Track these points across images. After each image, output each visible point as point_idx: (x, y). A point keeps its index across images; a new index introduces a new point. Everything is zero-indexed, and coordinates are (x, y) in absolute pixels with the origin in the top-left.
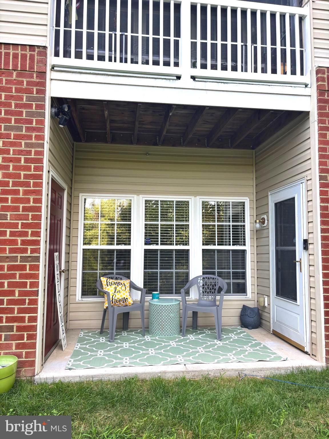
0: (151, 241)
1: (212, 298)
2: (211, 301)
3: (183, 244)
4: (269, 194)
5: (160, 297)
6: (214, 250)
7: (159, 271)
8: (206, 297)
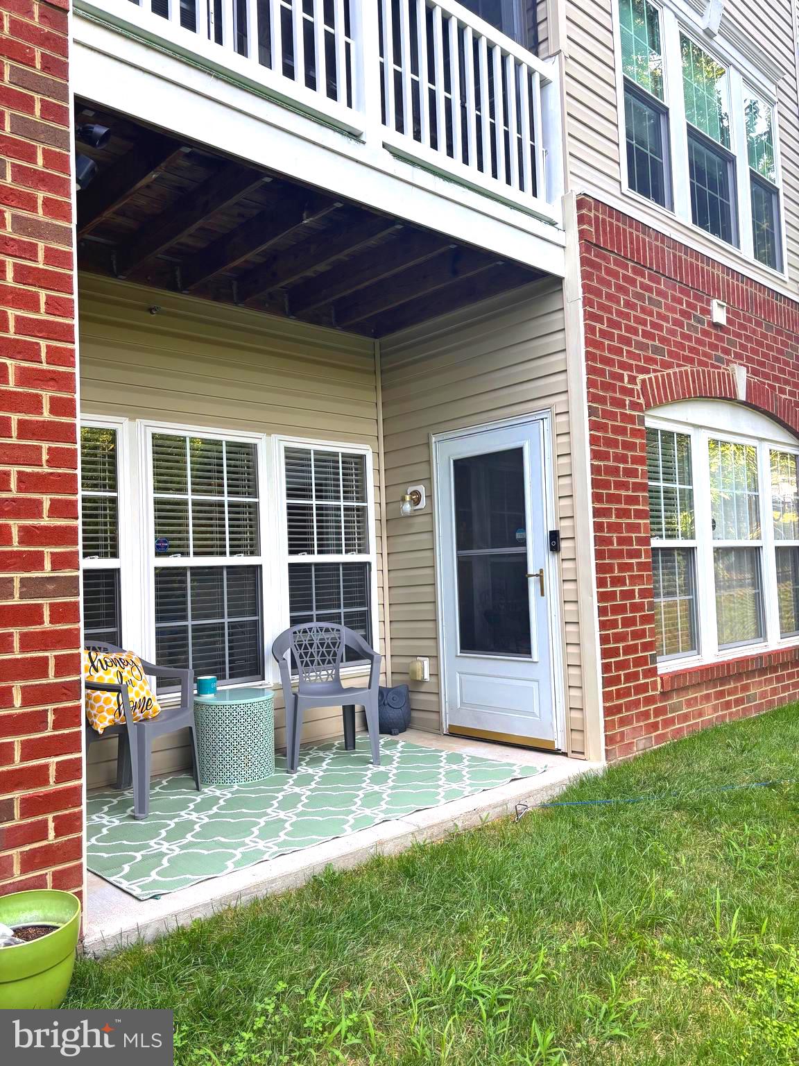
0: (171, 546)
1: (328, 675)
2: (327, 682)
3: (246, 553)
4: (433, 440)
5: (218, 688)
6: (309, 565)
7: (190, 623)
8: (314, 674)
